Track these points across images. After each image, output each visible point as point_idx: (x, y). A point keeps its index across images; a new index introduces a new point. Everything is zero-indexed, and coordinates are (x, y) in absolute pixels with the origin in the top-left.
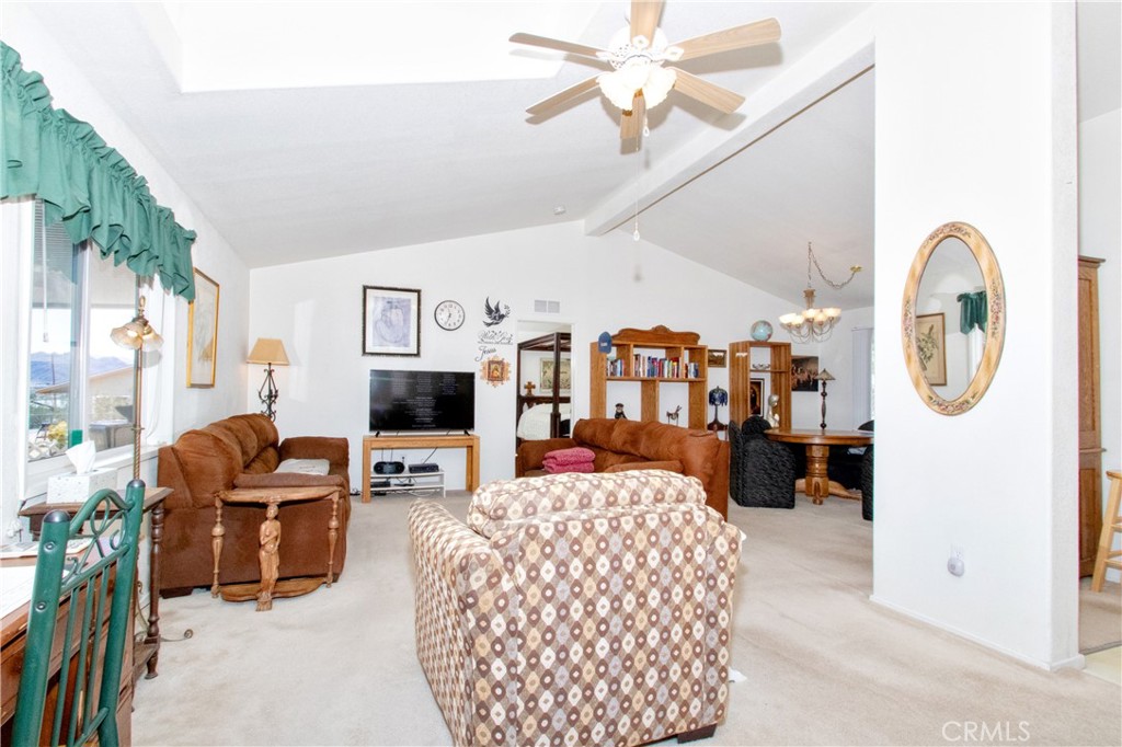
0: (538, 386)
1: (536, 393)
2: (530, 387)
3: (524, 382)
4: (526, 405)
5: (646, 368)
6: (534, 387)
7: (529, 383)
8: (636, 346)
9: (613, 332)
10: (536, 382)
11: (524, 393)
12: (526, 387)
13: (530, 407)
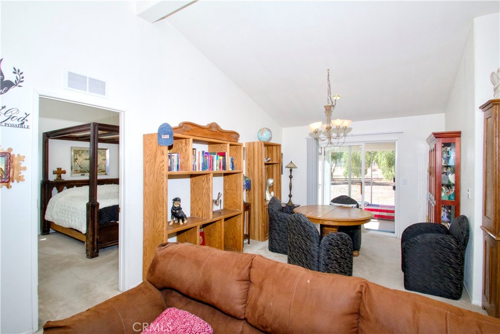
0: (68, 171)
1: (66, 177)
2: (60, 172)
3: (52, 168)
4: (55, 190)
5: (201, 162)
6: (64, 172)
7: (59, 169)
8: (195, 141)
9: (174, 124)
10: (66, 167)
11: (52, 177)
12: (54, 173)
13: (60, 191)
